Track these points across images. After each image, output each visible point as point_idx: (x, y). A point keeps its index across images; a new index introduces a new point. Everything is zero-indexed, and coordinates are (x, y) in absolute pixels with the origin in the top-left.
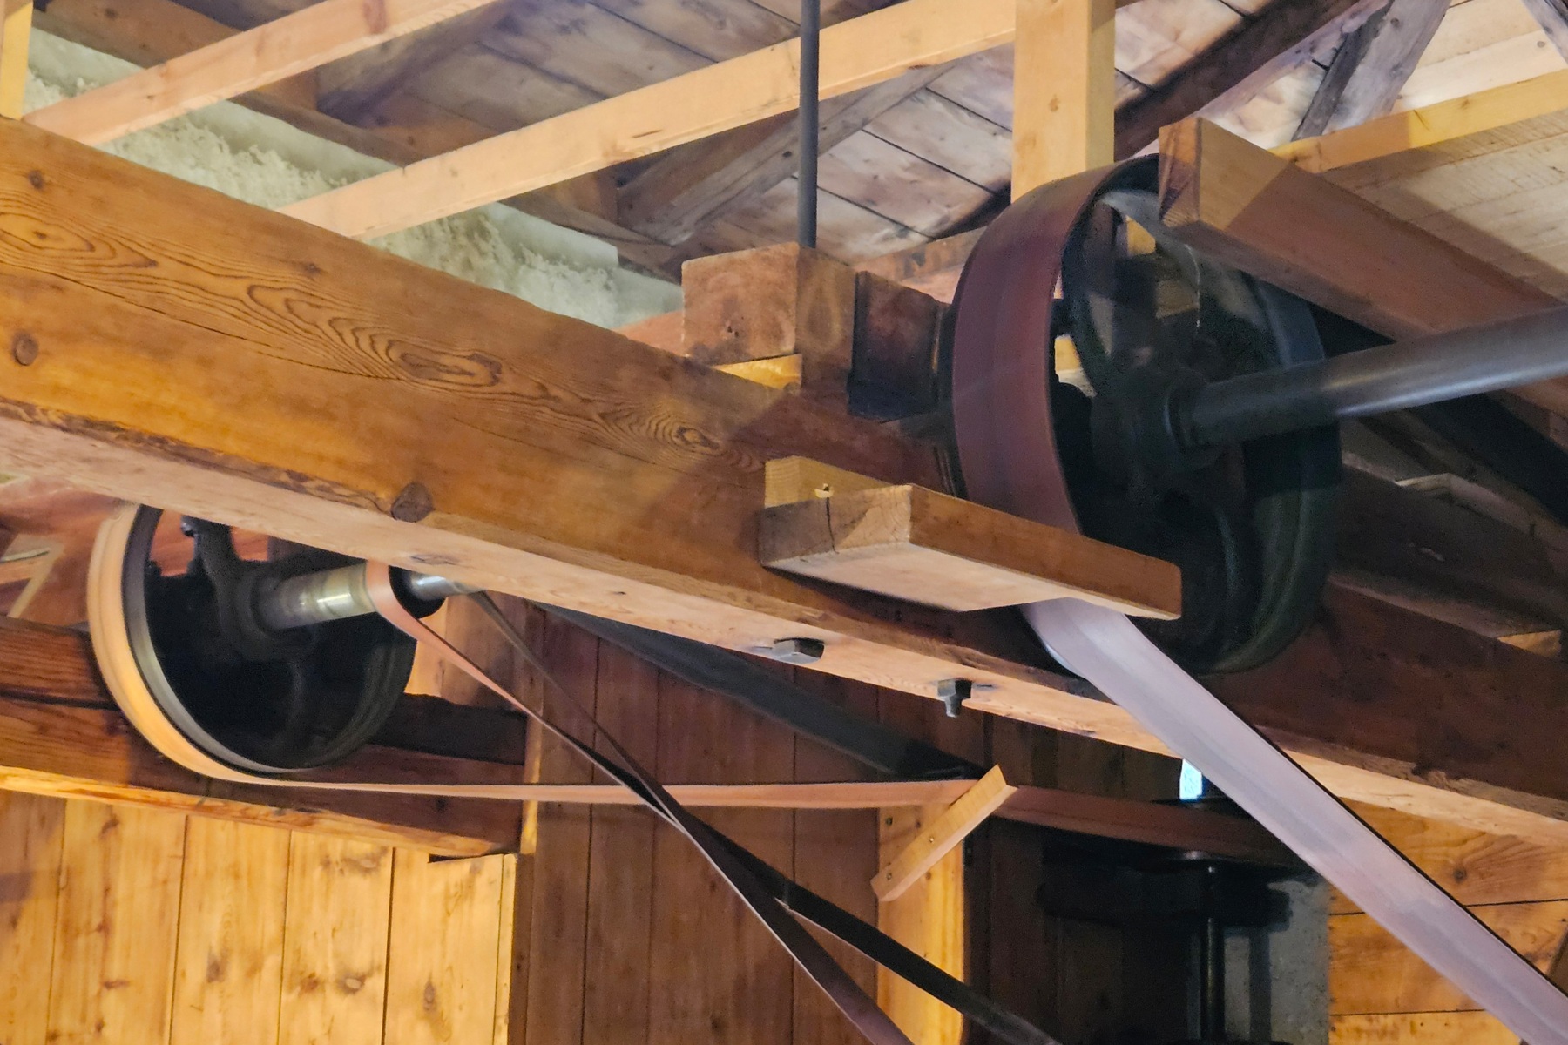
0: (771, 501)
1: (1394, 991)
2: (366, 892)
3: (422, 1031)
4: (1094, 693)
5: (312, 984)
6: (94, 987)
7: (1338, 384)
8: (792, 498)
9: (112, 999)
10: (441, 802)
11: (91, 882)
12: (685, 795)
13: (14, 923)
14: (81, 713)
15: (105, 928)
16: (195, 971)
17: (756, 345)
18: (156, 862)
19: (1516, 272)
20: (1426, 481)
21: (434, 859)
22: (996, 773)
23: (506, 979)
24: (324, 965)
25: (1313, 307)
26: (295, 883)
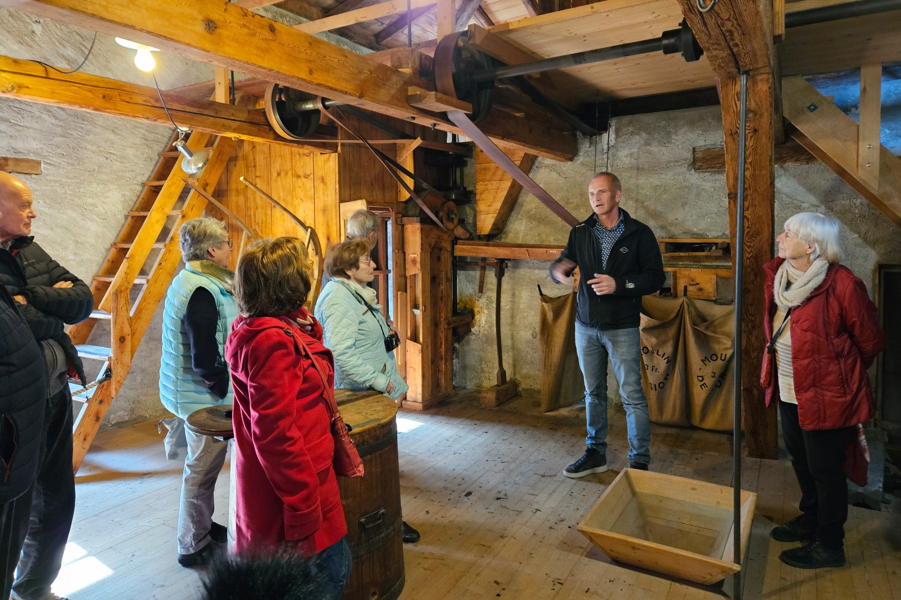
0: (409, 94)
1: (488, 177)
2: (308, 160)
3: (322, 185)
4: (455, 126)
5: (299, 177)
6: (254, 177)
7: (499, 73)
8: (413, 93)
9: (258, 179)
10: (324, 143)
11: (251, 158)
12: (370, 142)
13: (235, 165)
14: (265, 127)
15: (255, 166)
16: (275, 175)
17: (404, 66)
18: (264, 154)
19: (522, 49)
20: (504, 86)
21: (321, 154)
22: (419, 138)
23: (337, 175)
24: (301, 173)
25: (491, 57)
26: (293, 158)
